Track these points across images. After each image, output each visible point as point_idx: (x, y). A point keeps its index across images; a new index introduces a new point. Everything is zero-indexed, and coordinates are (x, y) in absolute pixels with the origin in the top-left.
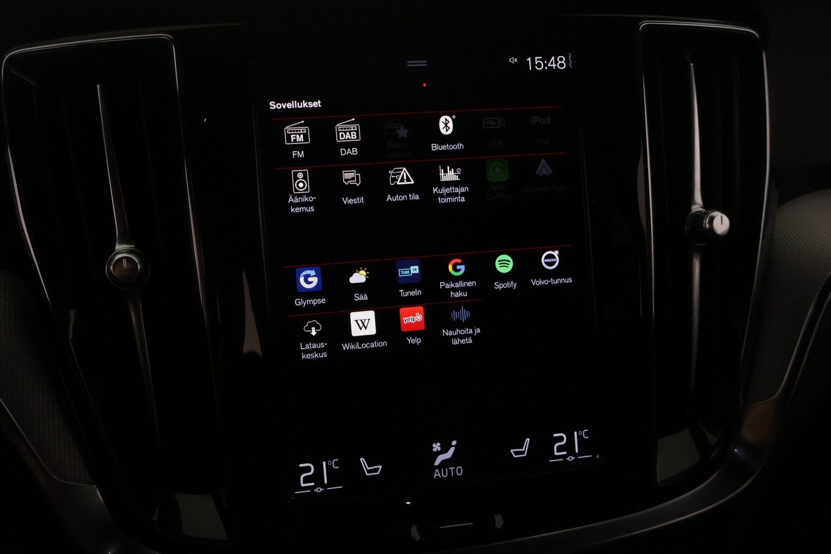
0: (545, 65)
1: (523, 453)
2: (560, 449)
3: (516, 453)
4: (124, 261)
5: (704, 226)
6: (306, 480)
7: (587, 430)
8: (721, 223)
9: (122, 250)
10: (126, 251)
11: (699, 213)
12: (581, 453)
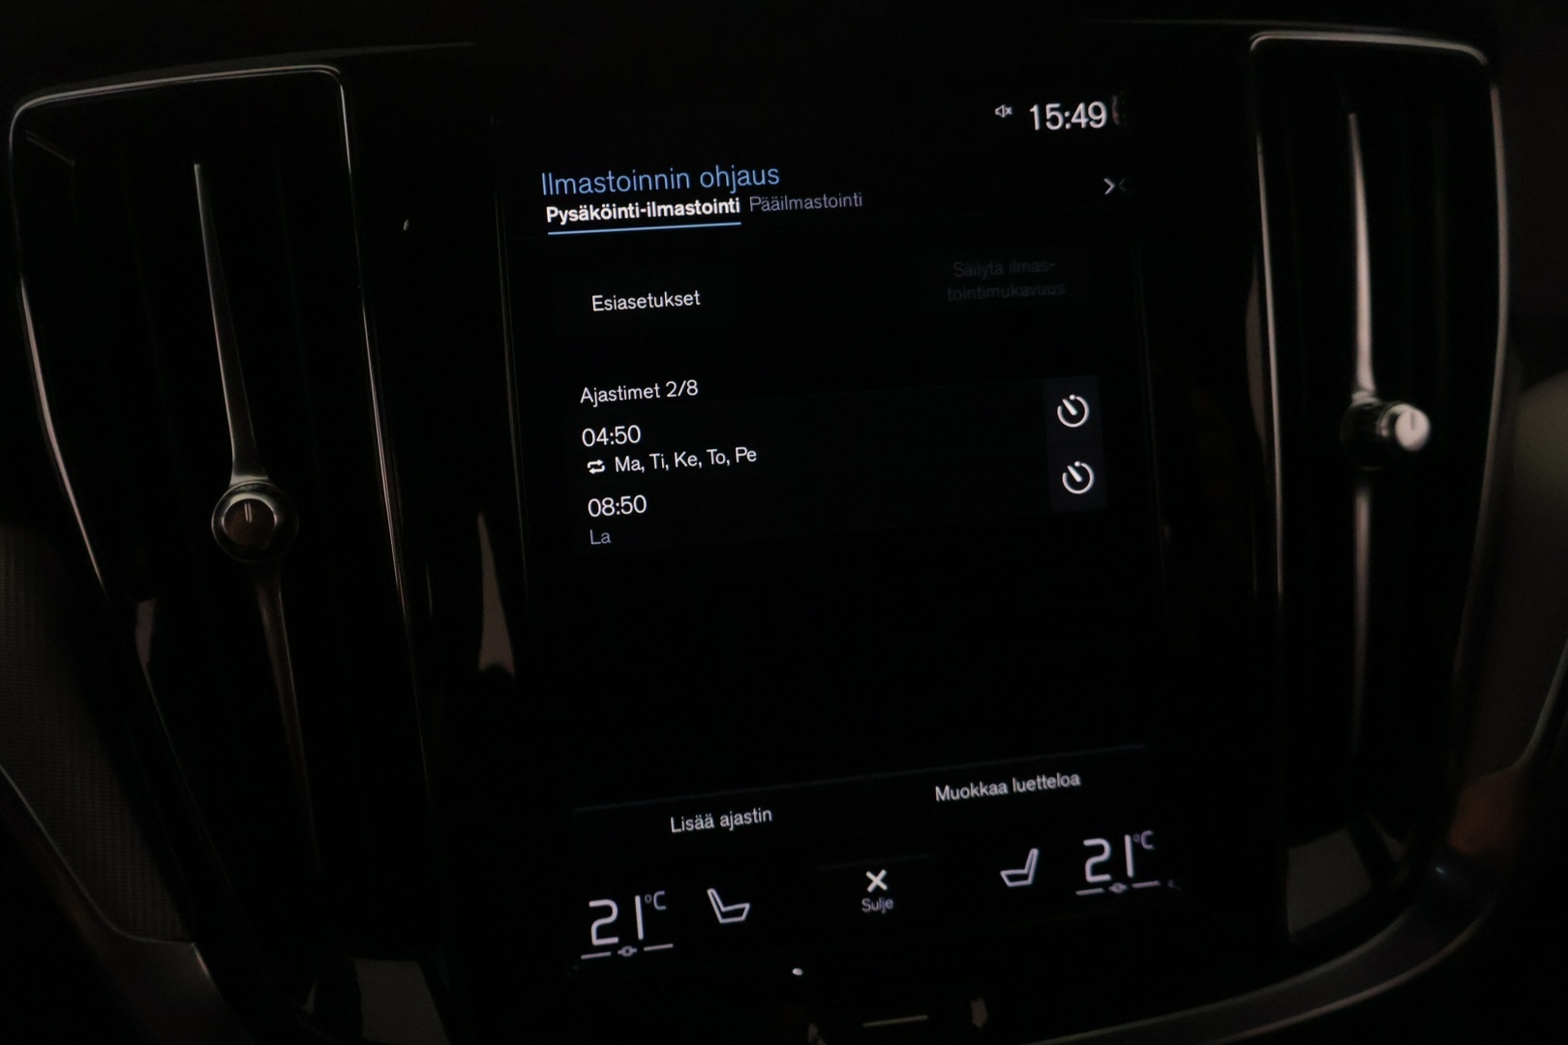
0: (1067, 120)
1: (1025, 877)
2: (1098, 869)
3: (1012, 878)
4: (247, 509)
5: (1377, 432)
6: (603, 932)
8: (1412, 426)
9: (243, 487)
10: (250, 487)
11: (1366, 408)
12: (1138, 878)
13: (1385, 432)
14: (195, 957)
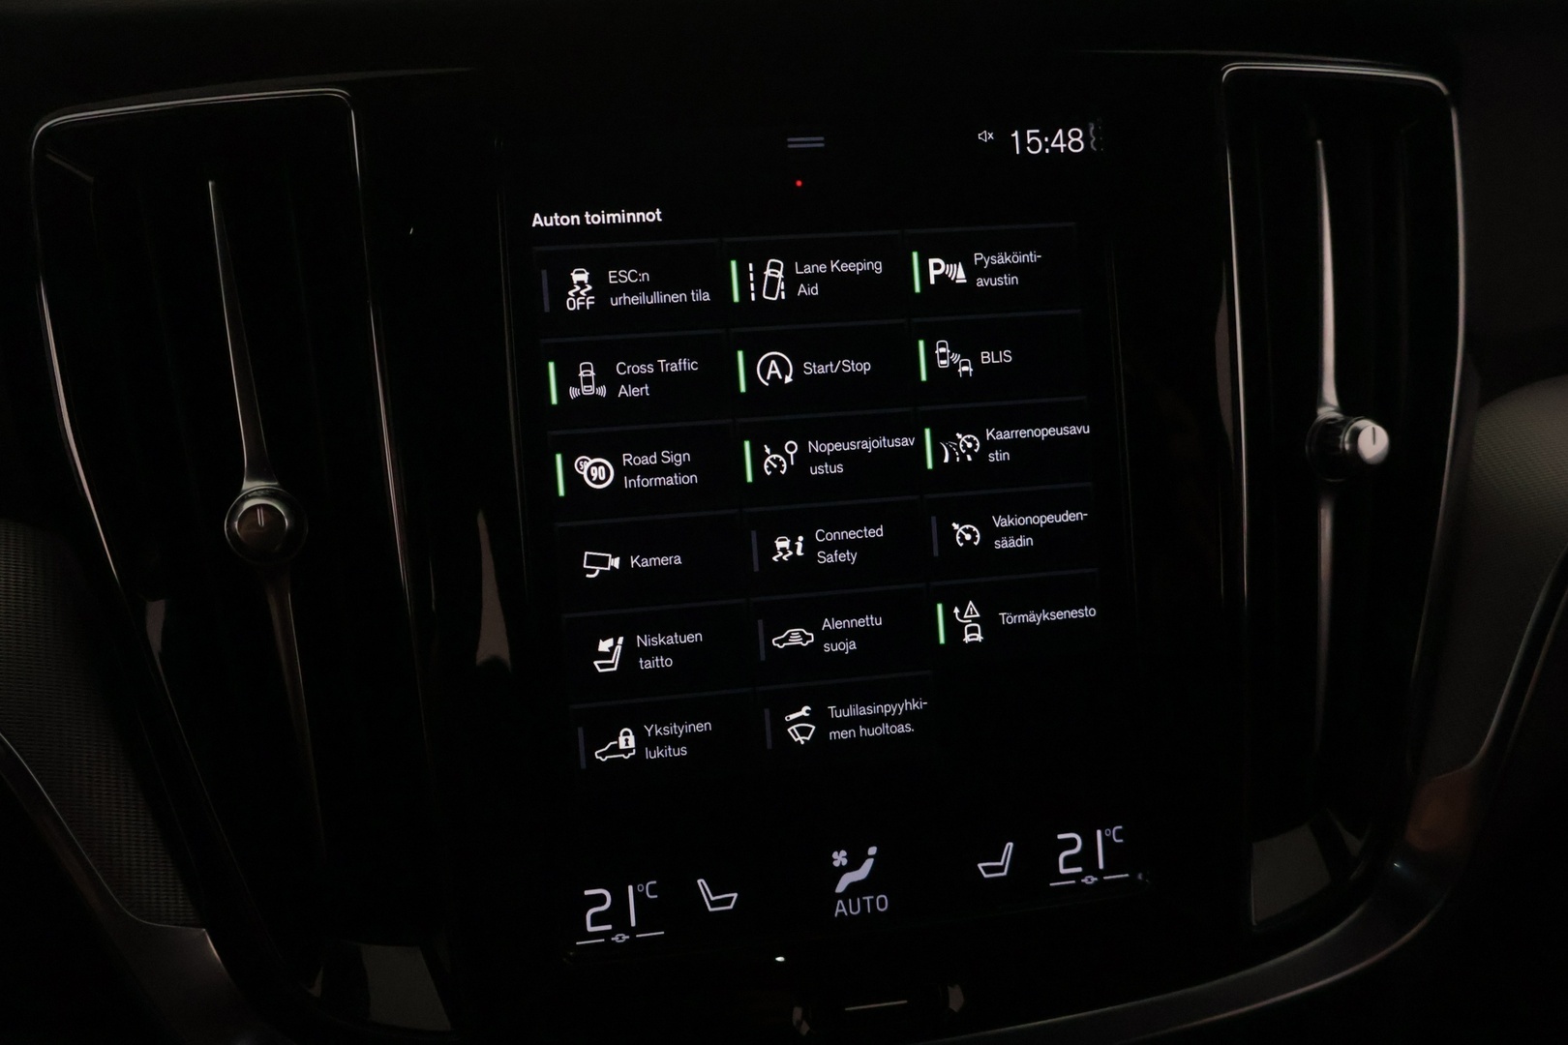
0: (1046, 145)
1: (1001, 869)
2: (1070, 862)
3: (988, 870)
4: (260, 513)
5: (1341, 446)
6: (597, 919)
7: (1120, 827)
8: (1373, 441)
9: (254, 492)
10: (262, 492)
11: (1331, 423)
12: (1108, 870)
13: (1347, 447)
14: (206, 938)
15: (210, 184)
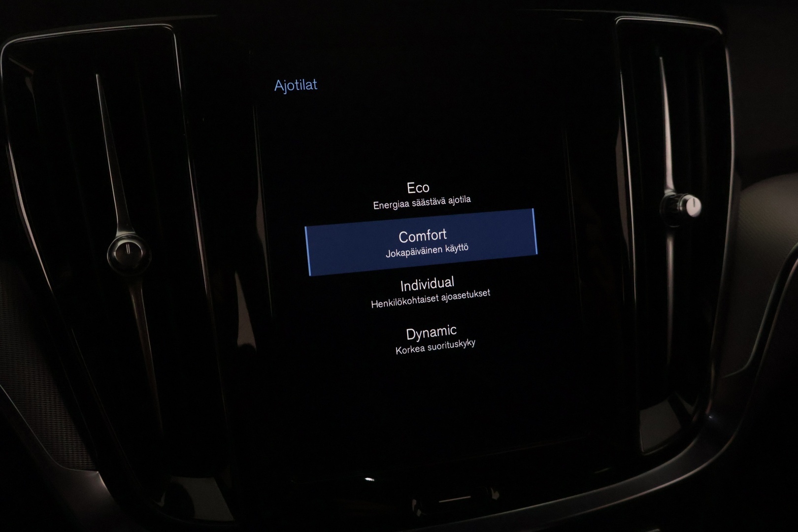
4: (127, 247)
5: (678, 208)
8: (693, 206)
9: (122, 237)
10: (127, 237)
11: (671, 197)
13: (681, 208)
14: (99, 477)
15: (97, 76)
